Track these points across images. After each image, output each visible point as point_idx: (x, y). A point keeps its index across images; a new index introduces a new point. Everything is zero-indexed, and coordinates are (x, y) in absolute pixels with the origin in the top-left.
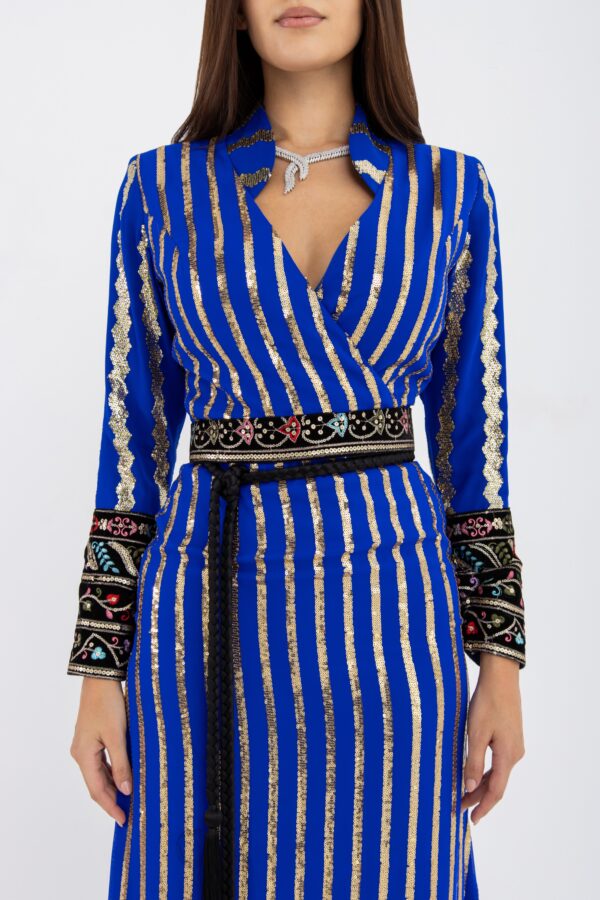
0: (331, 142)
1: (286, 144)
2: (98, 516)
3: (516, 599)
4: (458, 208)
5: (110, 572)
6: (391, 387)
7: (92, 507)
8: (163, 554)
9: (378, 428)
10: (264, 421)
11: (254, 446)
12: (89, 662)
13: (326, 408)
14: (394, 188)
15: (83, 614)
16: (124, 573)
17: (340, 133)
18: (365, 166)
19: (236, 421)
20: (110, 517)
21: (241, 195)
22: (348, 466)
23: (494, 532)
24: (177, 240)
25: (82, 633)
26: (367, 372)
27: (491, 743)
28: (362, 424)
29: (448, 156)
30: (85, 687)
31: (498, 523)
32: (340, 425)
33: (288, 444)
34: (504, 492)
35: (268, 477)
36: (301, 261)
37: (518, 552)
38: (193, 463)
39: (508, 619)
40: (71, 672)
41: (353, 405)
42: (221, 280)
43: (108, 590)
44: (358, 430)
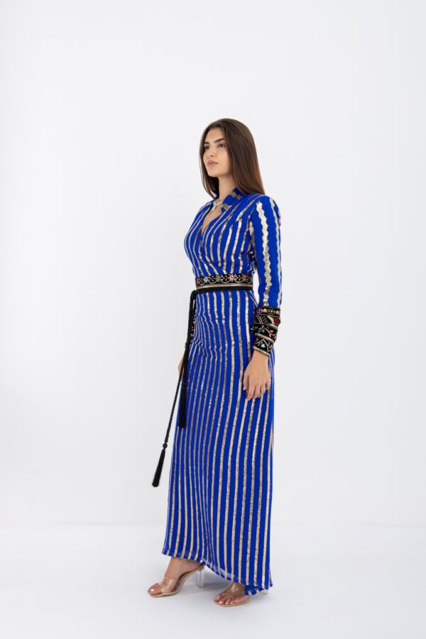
31: (265, 310)
44: (211, 281)
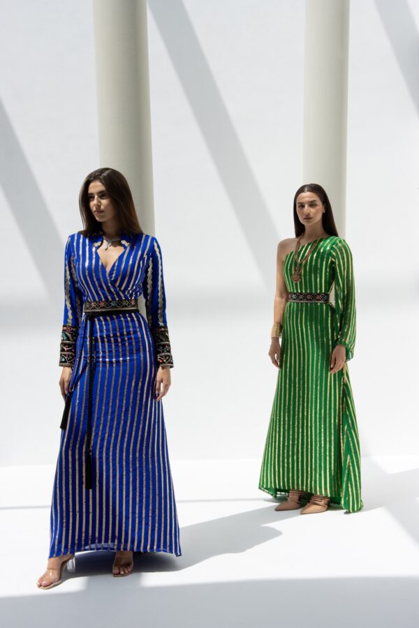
4: (146, 252)
5: (66, 340)
6: (128, 295)
7: (63, 324)
9: (124, 304)
11: (94, 308)
13: (110, 300)
14: (130, 248)
15: (61, 351)
16: (69, 340)
18: (124, 242)
20: (66, 326)
21: (94, 249)
23: (161, 331)
26: (121, 292)
28: (119, 304)
31: (163, 329)
32: (114, 304)
33: (102, 308)
35: (99, 315)
41: (117, 299)
43: (66, 344)
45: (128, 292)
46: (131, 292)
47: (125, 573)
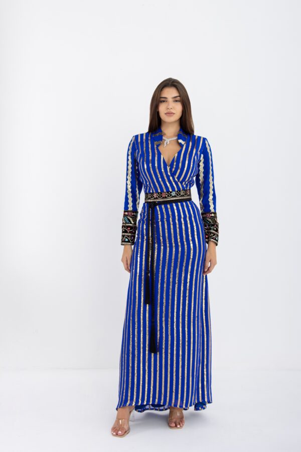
0: (174, 136)
1: (165, 136)
2: (125, 212)
3: (217, 231)
4: (199, 150)
5: (128, 223)
6: (185, 186)
7: (123, 210)
8: (145, 221)
9: (182, 194)
10: (158, 193)
11: (157, 198)
12: (125, 242)
13: (171, 190)
14: (186, 146)
15: (123, 232)
16: (131, 223)
17: (177, 134)
18: (180, 141)
19: (153, 193)
20: (128, 212)
21: (155, 146)
22: (176, 202)
23: (212, 217)
24: (142, 155)
25: (123, 236)
26: (179, 183)
27: (210, 261)
28: (178, 194)
29: (199, 138)
30: (125, 247)
31: (213, 215)
32: (173, 194)
33: (163, 198)
34: (215, 208)
35: (160, 204)
36: (166, 160)
37: (218, 222)
38: (146, 202)
39: (214, 234)
40: (122, 245)
41: (176, 190)
42: (150, 165)
43: (128, 227)
44: (177, 195)
45: (185, 183)
46: (187, 183)
47: (180, 426)
